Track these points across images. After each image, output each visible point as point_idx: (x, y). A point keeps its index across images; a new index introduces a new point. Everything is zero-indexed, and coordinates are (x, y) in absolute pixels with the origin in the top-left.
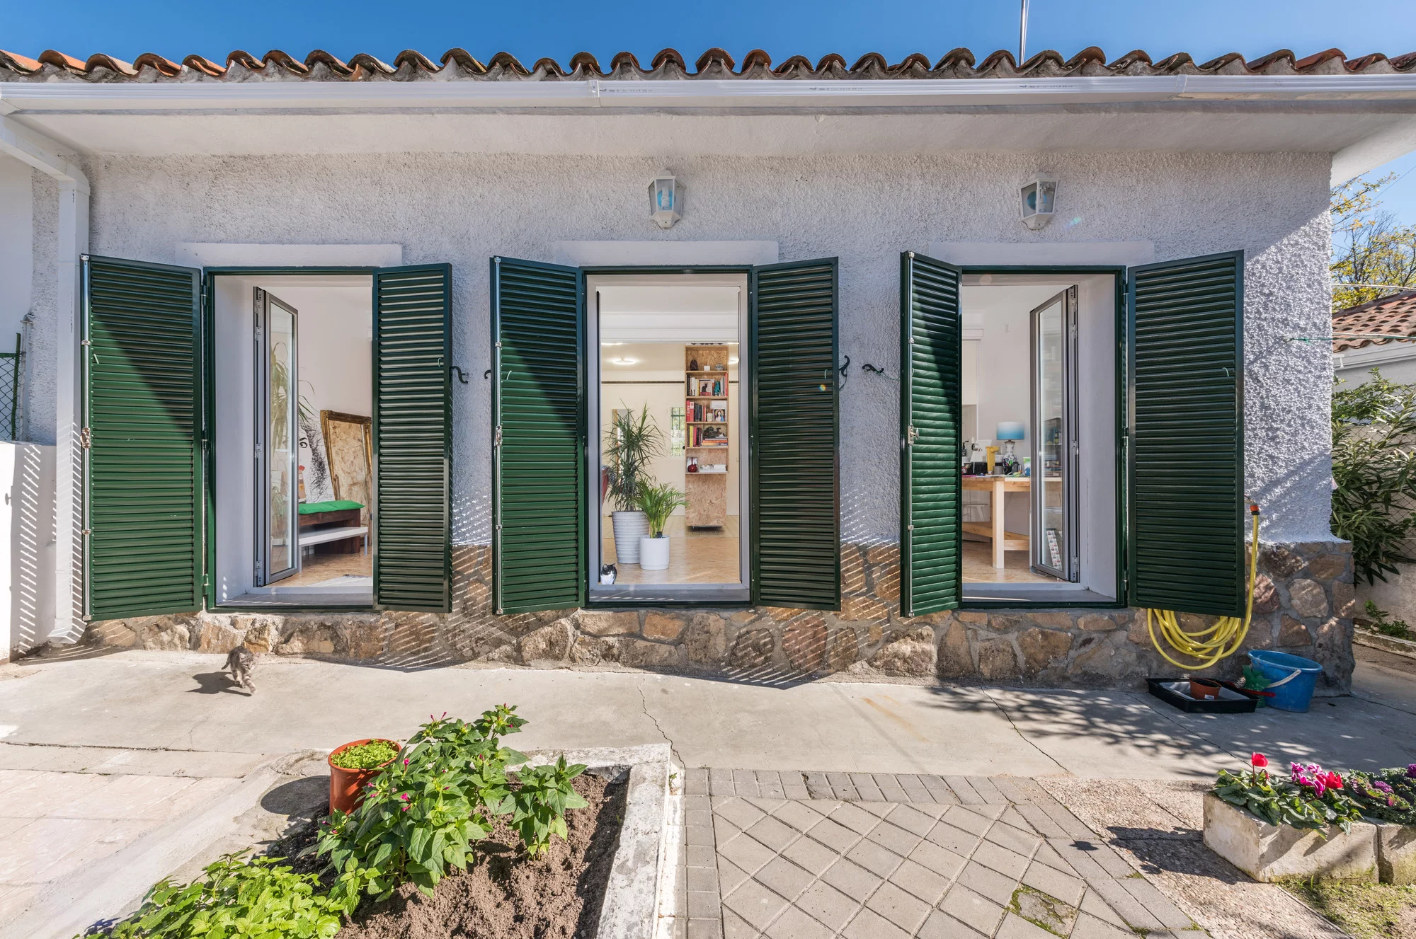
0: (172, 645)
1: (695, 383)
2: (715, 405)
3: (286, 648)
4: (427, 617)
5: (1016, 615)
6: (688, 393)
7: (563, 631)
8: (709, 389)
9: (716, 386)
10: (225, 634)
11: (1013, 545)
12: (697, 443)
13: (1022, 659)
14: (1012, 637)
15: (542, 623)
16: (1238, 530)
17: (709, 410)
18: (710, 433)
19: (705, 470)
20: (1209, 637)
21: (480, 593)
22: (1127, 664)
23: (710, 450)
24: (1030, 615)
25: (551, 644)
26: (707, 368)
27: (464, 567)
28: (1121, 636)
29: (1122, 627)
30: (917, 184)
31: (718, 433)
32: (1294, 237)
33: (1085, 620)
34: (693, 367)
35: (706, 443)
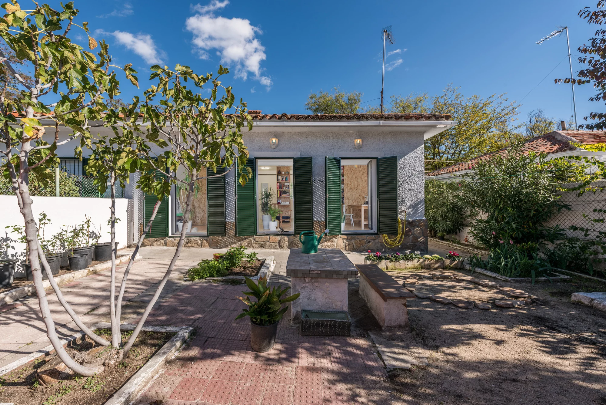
0: (160, 245)
1: (280, 177)
2: (286, 184)
3: (187, 245)
4: (220, 238)
5: (353, 236)
6: (278, 180)
7: (251, 241)
8: (284, 179)
9: (286, 178)
10: (173, 242)
11: (366, 223)
12: (281, 195)
13: (355, 246)
14: (353, 241)
15: (246, 239)
16: (397, 216)
17: (284, 185)
18: (285, 192)
19: (283, 204)
20: (396, 239)
21: (232, 233)
22: (378, 247)
23: (285, 198)
24: (357, 236)
25: (248, 244)
26: (283, 173)
27: (228, 227)
28: (377, 241)
29: (377, 239)
30: (332, 138)
31: (287, 193)
32: (415, 151)
33: (369, 237)
34: (279, 173)
35: (283, 196)
